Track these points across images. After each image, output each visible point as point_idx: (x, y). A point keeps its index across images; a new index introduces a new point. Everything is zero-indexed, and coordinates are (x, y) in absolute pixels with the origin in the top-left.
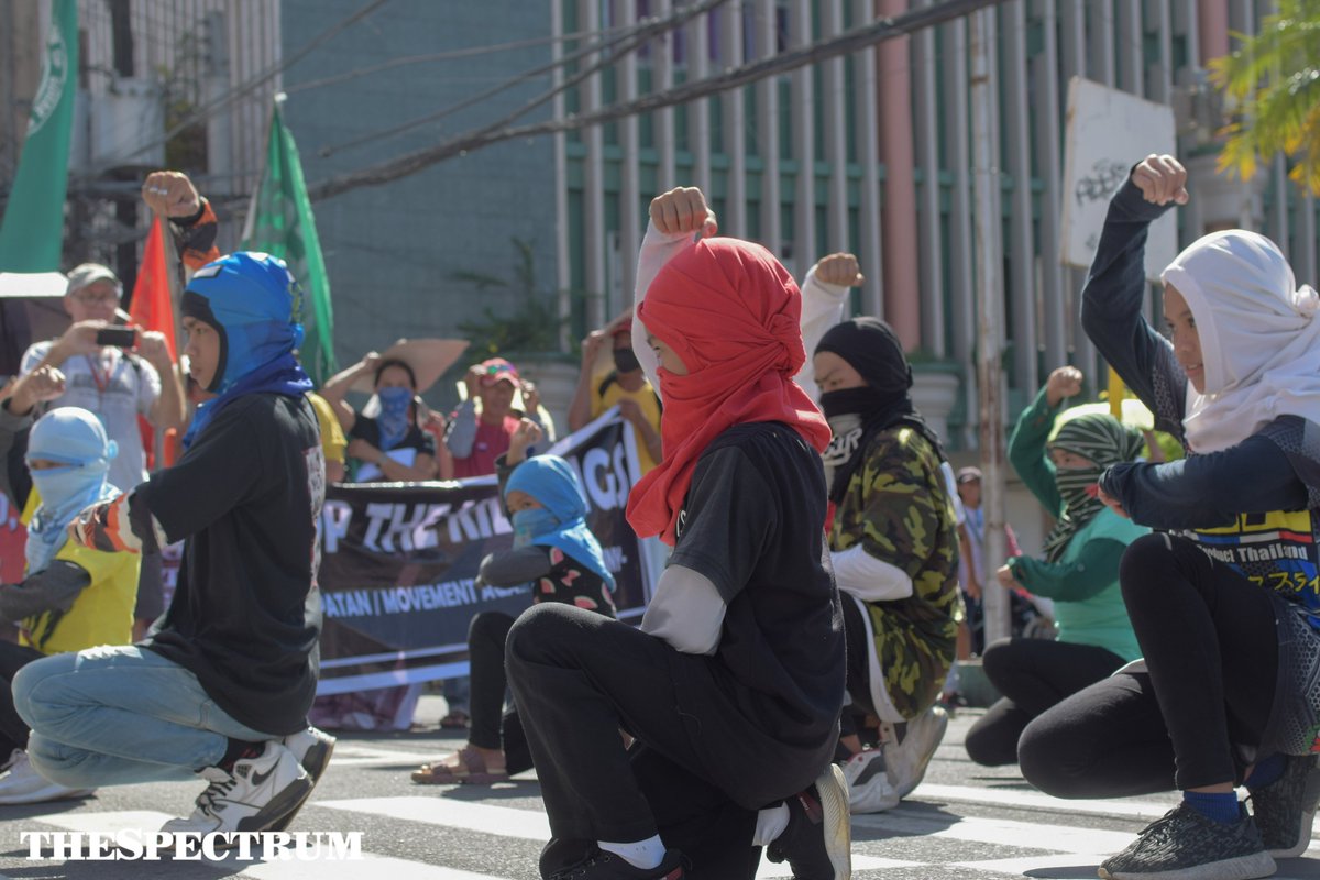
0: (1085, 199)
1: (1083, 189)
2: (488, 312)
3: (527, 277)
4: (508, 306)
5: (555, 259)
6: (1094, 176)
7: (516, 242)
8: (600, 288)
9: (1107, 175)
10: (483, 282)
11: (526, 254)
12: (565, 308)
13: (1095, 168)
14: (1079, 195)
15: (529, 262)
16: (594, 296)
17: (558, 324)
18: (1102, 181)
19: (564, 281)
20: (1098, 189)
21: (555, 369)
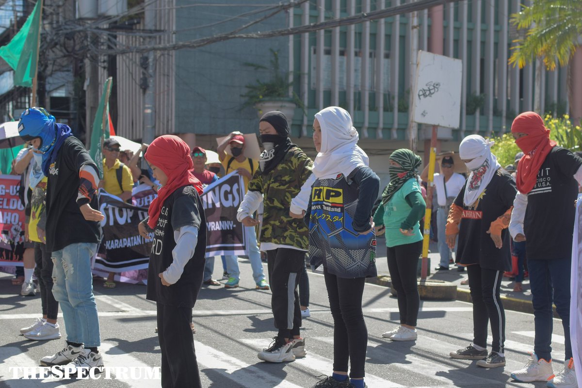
0: (422, 97)
1: (421, 93)
2: (258, 81)
3: (276, 65)
4: (267, 77)
5: (288, 58)
6: (426, 88)
7: (271, 50)
8: (306, 71)
9: (431, 87)
10: (257, 67)
11: (275, 55)
12: (291, 79)
13: (427, 85)
14: (419, 96)
15: (277, 59)
16: (304, 74)
17: (288, 86)
18: (430, 90)
19: (291, 68)
20: (428, 93)
21: (287, 105)
